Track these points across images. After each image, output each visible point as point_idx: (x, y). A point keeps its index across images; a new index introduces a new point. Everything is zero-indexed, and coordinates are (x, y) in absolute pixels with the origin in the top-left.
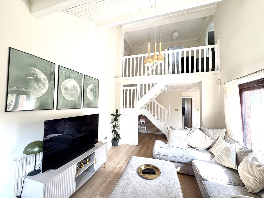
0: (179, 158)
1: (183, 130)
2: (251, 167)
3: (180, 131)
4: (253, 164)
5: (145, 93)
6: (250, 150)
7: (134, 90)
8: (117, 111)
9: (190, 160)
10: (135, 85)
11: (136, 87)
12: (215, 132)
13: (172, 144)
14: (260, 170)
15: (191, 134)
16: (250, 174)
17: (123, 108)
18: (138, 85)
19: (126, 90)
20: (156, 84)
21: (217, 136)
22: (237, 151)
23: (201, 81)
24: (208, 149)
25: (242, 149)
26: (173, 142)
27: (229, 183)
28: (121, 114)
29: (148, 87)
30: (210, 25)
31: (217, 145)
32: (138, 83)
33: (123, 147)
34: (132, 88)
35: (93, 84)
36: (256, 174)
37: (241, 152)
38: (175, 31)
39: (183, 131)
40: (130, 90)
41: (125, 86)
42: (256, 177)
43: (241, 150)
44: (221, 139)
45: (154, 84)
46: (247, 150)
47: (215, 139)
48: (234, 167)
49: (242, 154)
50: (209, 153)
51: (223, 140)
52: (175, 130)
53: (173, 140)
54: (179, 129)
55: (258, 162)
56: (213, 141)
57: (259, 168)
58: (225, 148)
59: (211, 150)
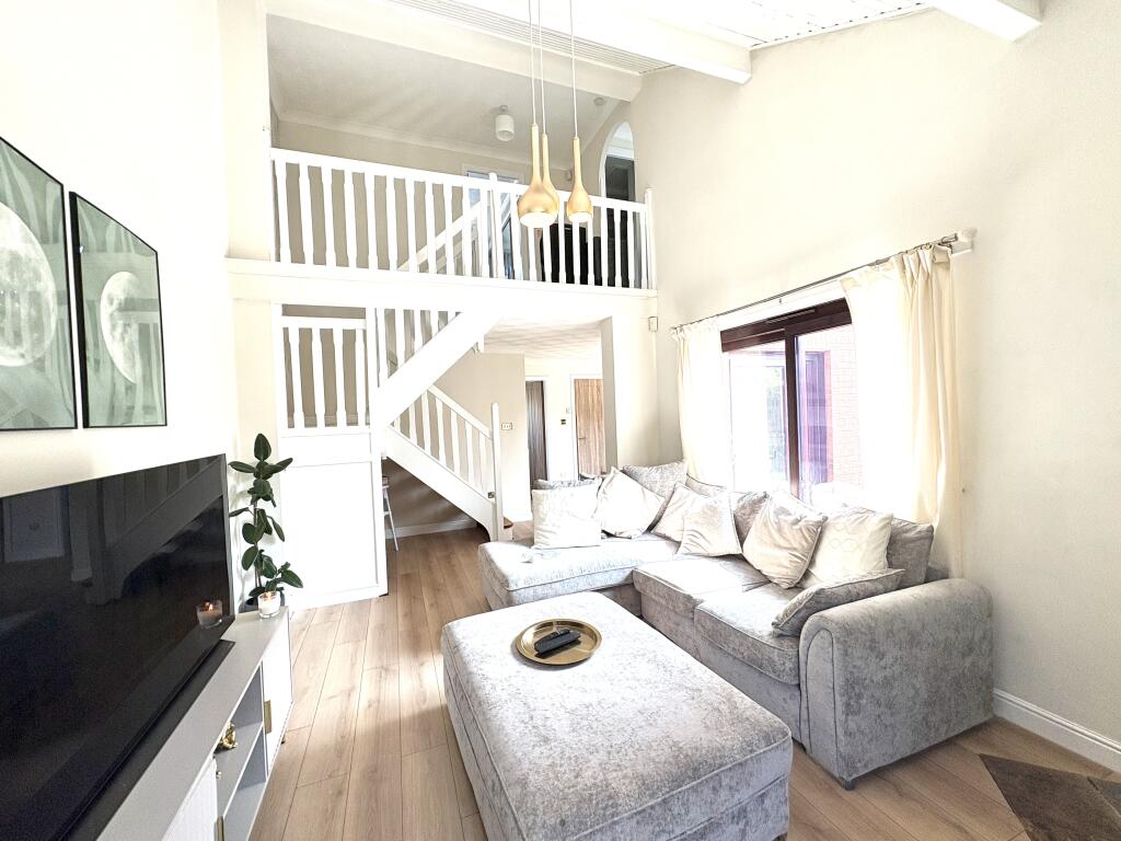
0: (598, 577)
1: (579, 485)
2: (780, 530)
3: (571, 489)
4: (782, 523)
5: (410, 353)
6: (763, 495)
7: (349, 336)
8: (262, 447)
9: (628, 572)
10: (359, 313)
11: (362, 320)
12: (667, 473)
13: (553, 541)
14: (800, 529)
15: (604, 493)
16: (780, 547)
17: (291, 425)
18: (370, 314)
19: (306, 334)
20: (457, 314)
21: (672, 483)
22: (734, 509)
23: (611, 318)
24: (651, 528)
25: (742, 499)
26: (554, 533)
27: (745, 588)
28: (289, 461)
29: (424, 326)
30: (614, 133)
31: (676, 509)
32: (375, 303)
33: (315, 622)
34: (338, 326)
35: (130, 269)
36: (792, 541)
37: (743, 507)
38: (503, 110)
39: (582, 487)
40: (327, 335)
41: (288, 310)
42: (795, 549)
43: (741, 503)
44: (681, 491)
45: (451, 316)
46: (755, 497)
47: (667, 492)
48: (734, 549)
49: (748, 511)
50: (656, 538)
51: (686, 492)
52: (556, 491)
53: (554, 525)
54: (566, 484)
55: (790, 514)
56: (662, 500)
57: (797, 527)
58: (706, 510)
59: (660, 529)
